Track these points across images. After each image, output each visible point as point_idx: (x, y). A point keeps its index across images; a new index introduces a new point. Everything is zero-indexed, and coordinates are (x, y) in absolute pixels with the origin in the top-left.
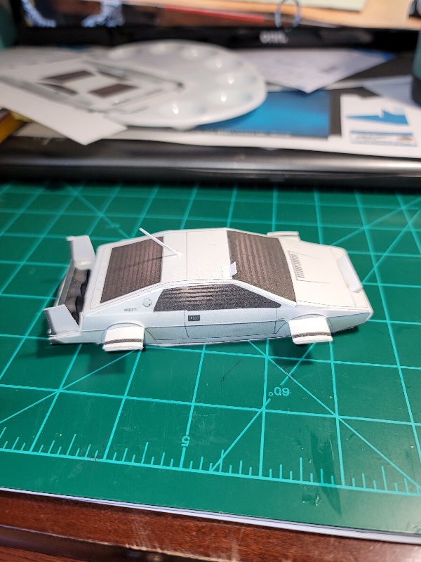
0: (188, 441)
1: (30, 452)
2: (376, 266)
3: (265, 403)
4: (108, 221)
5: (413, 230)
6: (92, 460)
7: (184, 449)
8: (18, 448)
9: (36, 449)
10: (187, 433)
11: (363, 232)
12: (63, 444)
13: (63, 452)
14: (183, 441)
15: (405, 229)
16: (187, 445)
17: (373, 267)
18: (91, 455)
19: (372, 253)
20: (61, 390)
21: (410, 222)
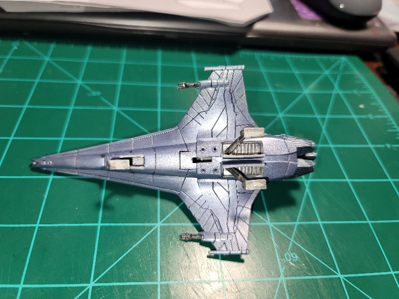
2: (324, 127)
3: (282, 271)
4: (88, 88)
5: (340, 93)
15: (334, 92)
17: (322, 129)
19: (318, 116)
20: (92, 284)
21: (336, 85)
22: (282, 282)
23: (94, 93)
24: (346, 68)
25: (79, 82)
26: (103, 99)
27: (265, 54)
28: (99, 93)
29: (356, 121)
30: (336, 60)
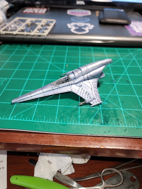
0: (80, 117)
1: (32, 121)
3: (101, 106)
4: (41, 57)
5: (135, 59)
6: (52, 122)
7: (79, 119)
9: (34, 120)
10: (79, 115)
11: (120, 60)
13: (42, 120)
14: (78, 117)
15: (133, 59)
17: (125, 70)
19: (124, 66)
21: (134, 57)
22: (100, 109)
23: (43, 59)
24: (140, 52)
25: (39, 56)
26: (46, 60)
27: (107, 48)
28: (45, 59)
29: (140, 68)
30: (136, 50)
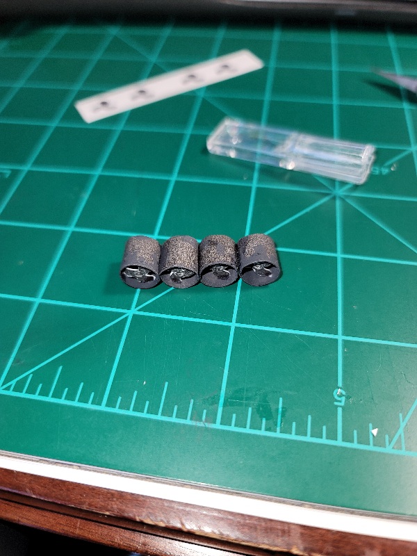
0: (343, 399)
1: (103, 408)
6: (200, 424)
7: (340, 410)
8: (84, 399)
9: (111, 403)
10: (340, 384)
12: (150, 397)
13: (153, 410)
14: (336, 397)
16: (342, 404)
18: (197, 416)
20: (133, 311)
25: (154, 59)
